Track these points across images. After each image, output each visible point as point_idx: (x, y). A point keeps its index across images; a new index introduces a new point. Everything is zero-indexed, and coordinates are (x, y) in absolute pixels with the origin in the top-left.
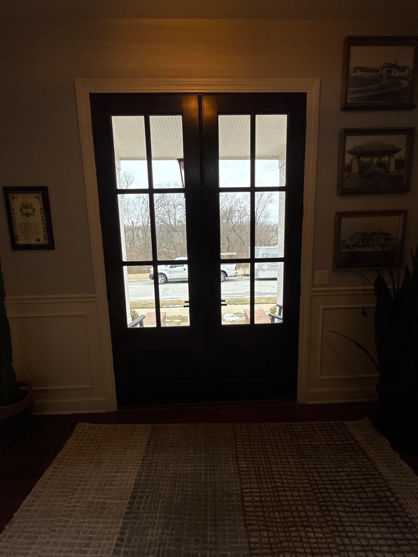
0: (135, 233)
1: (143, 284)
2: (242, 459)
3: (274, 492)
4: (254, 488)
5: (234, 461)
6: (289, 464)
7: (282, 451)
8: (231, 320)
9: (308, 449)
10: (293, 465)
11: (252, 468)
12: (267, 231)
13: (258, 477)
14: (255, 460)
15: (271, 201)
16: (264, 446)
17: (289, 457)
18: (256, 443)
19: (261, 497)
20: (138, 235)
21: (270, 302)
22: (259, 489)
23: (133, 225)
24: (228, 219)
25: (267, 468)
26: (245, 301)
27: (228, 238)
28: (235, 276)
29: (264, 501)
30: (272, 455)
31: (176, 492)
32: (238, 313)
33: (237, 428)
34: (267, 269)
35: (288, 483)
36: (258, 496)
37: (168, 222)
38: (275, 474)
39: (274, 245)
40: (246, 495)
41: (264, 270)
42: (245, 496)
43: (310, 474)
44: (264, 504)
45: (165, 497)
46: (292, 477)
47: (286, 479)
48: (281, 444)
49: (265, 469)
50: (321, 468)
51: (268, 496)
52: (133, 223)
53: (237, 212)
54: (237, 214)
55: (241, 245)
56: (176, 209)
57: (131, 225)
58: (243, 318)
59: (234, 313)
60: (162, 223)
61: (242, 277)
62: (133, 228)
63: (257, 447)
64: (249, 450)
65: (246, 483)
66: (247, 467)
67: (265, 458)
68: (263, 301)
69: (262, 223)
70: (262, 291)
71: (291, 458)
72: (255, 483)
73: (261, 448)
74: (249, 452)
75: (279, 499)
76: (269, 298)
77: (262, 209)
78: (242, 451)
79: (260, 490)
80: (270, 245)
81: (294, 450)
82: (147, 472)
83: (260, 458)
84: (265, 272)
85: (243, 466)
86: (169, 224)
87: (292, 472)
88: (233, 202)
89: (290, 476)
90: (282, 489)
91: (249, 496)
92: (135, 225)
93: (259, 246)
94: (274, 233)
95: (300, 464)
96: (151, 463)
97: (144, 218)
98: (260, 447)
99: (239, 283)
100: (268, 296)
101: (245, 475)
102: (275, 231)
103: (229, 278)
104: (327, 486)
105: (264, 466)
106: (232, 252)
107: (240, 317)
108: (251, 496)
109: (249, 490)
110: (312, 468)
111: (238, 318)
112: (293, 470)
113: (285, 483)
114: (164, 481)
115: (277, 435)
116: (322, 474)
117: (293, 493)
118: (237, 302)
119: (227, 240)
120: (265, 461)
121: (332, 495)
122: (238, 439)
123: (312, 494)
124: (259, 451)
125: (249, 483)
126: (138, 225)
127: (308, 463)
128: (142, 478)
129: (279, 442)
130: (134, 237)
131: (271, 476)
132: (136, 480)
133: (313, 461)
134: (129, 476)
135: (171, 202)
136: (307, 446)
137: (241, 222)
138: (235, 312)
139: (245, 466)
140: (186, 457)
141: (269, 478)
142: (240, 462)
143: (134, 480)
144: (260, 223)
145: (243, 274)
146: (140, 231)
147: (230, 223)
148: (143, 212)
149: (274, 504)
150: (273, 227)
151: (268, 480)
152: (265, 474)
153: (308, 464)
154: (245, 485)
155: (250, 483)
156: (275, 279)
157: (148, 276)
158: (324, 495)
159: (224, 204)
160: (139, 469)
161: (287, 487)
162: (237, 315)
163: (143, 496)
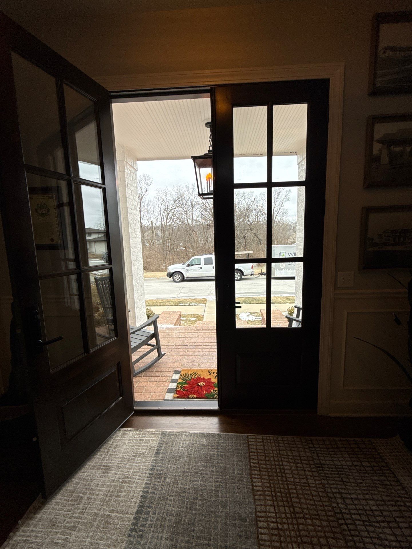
0: (154, 233)
1: (161, 282)
2: (256, 476)
3: (292, 518)
4: (270, 512)
5: (248, 478)
6: (309, 486)
7: (301, 470)
8: (247, 320)
9: (331, 469)
10: (314, 487)
11: (267, 487)
12: (284, 229)
13: (274, 498)
14: (271, 478)
15: (288, 200)
16: (281, 463)
17: (309, 477)
18: (272, 459)
19: (277, 523)
20: (157, 235)
21: (287, 301)
22: (276, 513)
23: (152, 225)
24: (245, 218)
25: (284, 488)
26: (262, 300)
27: (245, 237)
28: (251, 275)
29: (281, 529)
30: (289, 474)
31: (185, 510)
32: (254, 313)
33: (251, 440)
34: (284, 268)
35: (308, 509)
36: (274, 522)
37: (186, 221)
38: (294, 497)
39: (292, 243)
40: (260, 519)
41: (282, 269)
42: (260, 521)
43: (333, 500)
44: (281, 533)
45: (173, 514)
46: (312, 502)
47: (306, 504)
48: (299, 461)
49: (282, 490)
50: (346, 494)
51: (285, 523)
52: (152, 223)
53: (254, 211)
54: (254, 213)
55: (258, 243)
56: (194, 208)
57: (151, 225)
58: (259, 318)
59: (250, 313)
60: (180, 222)
61: (258, 276)
62: (152, 228)
63: (273, 463)
64: (265, 466)
65: (261, 505)
66: (261, 486)
67: (282, 476)
68: (280, 300)
69: (279, 222)
70: (279, 290)
71: (312, 479)
72: (271, 505)
73: (277, 465)
74: (265, 468)
75: (298, 527)
76: (287, 298)
77: (279, 207)
78: (257, 467)
79: (276, 515)
80: (287, 244)
81: (314, 470)
82: (154, 485)
83: (277, 476)
84: (282, 271)
85: (257, 484)
86: (187, 223)
87: (313, 496)
88: (250, 201)
89: (311, 500)
90: (301, 515)
91: (263, 521)
92: (154, 225)
93: (276, 245)
94: (291, 231)
95: (321, 486)
96: (160, 474)
97: (163, 218)
98: (277, 463)
99: (255, 282)
100: (285, 295)
101: (260, 495)
102: (293, 229)
103: (246, 277)
104: (353, 516)
105: (281, 486)
106: (249, 250)
107: (256, 316)
108: (266, 522)
109: (264, 514)
110: (336, 493)
111: (254, 317)
112: (314, 493)
113: (304, 509)
114: (172, 496)
115: (295, 451)
116: (347, 501)
117: (314, 521)
118: (253, 301)
119: (243, 239)
120: (282, 480)
121: (359, 527)
122: (252, 452)
123: (335, 524)
124: (276, 469)
125: (264, 505)
126: (157, 225)
127: (331, 486)
128: (150, 491)
129: (298, 460)
130: (153, 236)
131: (289, 499)
132: (143, 492)
133: (337, 485)
134: (136, 488)
135: (189, 203)
136: (329, 466)
137: (258, 221)
138: (252, 312)
139: (260, 484)
140: (196, 469)
141: (287, 501)
142: (254, 480)
143: (141, 493)
144: (277, 221)
145: (260, 272)
146: (159, 231)
147: (247, 222)
148: (162, 212)
149: (293, 533)
150: (290, 226)
151: (286, 504)
152: (282, 497)
153: (331, 488)
154: (259, 507)
155: (266, 506)
156: (293, 278)
157: (166, 275)
158: (350, 527)
159: (241, 203)
160: (147, 480)
161: (307, 514)
162: (253, 314)
163: (149, 512)
